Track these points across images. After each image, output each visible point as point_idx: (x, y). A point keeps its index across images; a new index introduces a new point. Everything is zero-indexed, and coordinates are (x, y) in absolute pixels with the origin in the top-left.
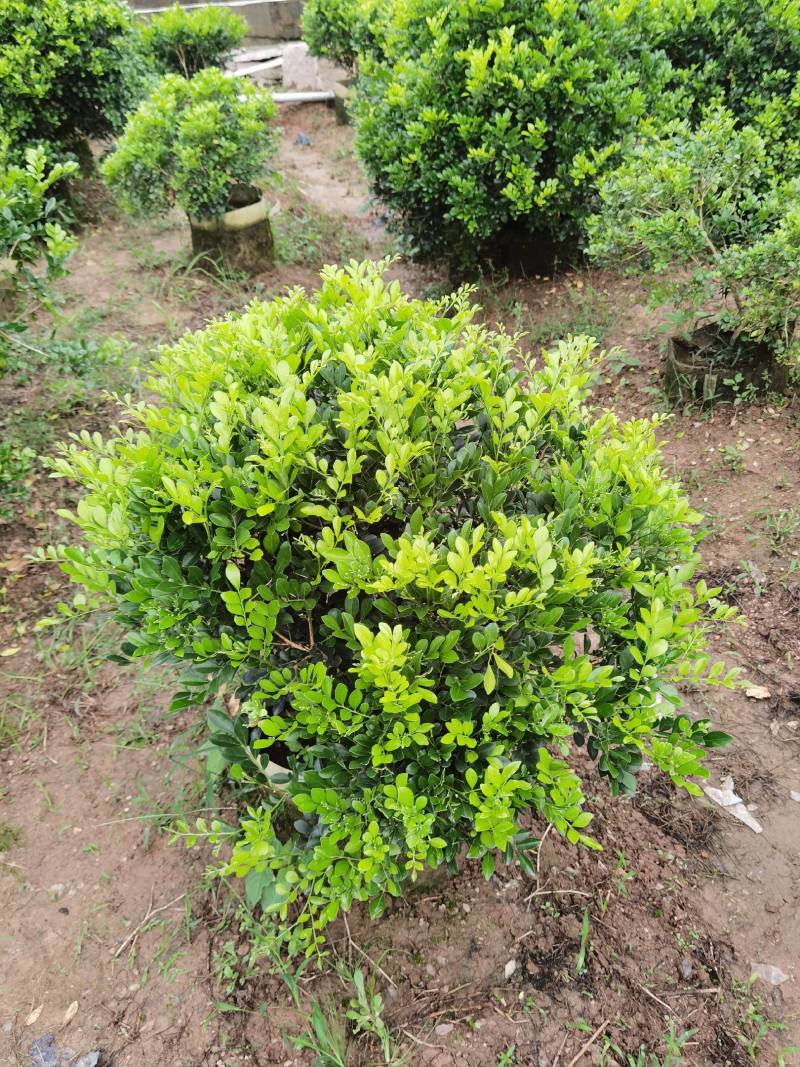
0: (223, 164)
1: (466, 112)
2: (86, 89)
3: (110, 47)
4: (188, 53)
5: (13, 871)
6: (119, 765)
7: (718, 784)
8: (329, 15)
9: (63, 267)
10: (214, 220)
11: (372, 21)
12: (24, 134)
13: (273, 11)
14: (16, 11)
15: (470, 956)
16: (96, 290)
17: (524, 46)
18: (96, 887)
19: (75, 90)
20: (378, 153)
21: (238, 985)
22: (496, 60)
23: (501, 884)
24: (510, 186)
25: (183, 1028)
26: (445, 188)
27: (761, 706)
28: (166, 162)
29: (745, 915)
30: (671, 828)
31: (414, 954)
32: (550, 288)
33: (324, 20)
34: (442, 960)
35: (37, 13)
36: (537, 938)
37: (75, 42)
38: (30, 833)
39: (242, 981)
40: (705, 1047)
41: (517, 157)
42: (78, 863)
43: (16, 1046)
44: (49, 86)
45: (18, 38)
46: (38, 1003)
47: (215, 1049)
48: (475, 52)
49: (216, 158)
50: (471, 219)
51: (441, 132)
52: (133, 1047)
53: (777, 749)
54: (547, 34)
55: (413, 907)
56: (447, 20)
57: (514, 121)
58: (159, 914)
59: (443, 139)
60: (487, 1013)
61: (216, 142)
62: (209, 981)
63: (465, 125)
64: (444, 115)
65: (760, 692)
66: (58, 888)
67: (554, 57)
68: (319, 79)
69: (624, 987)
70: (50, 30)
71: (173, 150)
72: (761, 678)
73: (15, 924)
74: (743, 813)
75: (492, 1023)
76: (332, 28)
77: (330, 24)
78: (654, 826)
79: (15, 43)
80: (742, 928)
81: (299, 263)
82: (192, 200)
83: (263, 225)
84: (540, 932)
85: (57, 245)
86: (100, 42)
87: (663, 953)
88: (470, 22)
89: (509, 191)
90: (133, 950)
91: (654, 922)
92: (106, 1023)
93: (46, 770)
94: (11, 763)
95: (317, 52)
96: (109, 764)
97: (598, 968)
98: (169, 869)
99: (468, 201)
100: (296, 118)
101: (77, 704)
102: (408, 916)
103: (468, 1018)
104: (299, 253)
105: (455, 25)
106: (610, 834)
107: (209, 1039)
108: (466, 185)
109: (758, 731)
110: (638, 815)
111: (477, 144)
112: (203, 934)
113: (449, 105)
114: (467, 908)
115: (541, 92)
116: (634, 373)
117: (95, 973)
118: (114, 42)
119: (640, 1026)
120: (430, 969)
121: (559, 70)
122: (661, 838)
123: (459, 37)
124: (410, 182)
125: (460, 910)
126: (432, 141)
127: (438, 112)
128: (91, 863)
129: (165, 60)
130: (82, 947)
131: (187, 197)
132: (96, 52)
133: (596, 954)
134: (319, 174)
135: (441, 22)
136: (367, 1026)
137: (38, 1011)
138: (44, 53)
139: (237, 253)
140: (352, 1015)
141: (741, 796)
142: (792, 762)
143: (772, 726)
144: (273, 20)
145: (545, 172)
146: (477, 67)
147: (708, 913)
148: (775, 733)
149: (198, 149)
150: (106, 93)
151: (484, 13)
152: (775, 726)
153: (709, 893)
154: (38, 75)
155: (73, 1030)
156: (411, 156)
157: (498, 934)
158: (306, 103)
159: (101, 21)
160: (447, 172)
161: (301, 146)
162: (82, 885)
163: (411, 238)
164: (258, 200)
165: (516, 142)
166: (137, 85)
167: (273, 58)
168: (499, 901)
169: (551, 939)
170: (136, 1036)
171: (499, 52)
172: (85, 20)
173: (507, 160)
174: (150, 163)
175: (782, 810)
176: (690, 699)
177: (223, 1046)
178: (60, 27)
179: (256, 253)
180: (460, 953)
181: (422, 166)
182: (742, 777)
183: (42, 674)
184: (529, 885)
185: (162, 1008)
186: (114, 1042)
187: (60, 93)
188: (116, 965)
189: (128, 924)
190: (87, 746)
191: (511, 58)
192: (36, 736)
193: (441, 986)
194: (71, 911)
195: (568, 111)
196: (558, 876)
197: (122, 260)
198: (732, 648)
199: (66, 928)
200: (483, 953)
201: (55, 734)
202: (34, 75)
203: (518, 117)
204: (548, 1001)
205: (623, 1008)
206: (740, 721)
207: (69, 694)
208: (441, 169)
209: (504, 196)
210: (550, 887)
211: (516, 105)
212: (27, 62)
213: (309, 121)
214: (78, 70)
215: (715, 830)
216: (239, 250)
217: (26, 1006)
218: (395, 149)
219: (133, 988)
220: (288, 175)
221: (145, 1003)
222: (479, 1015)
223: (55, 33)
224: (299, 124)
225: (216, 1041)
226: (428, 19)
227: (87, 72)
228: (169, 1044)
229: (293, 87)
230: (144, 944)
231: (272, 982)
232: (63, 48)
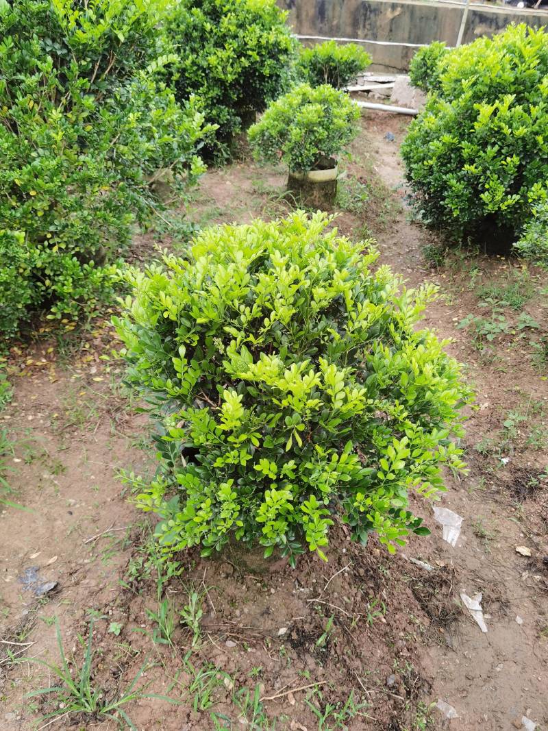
0: (317, 143)
1: (471, 142)
2: (258, 82)
3: (278, 60)
4: (330, 70)
5: (55, 485)
6: (127, 454)
7: (472, 595)
8: (429, 63)
9: (198, 180)
10: (303, 174)
11: (443, 73)
12: (215, 101)
13: (404, 52)
14: (229, 30)
15: (262, 615)
16: (224, 198)
17: (519, 109)
18: (90, 508)
19: (251, 81)
20: (412, 155)
21: (136, 579)
22: (498, 114)
23: (297, 587)
24: (487, 193)
25: (101, 589)
26: (445, 186)
27: (522, 560)
28: (283, 135)
29: (451, 673)
30: (427, 607)
31: (232, 602)
32: (504, 265)
33: (425, 65)
34: (246, 610)
35: (241, 33)
36: (306, 623)
37: (258, 54)
38: (70, 470)
39: (139, 578)
40: (380, 724)
41: (496, 176)
42: (86, 493)
43: (21, 565)
44: (237, 76)
45: (226, 46)
46: (39, 550)
47: (111, 604)
48: (486, 106)
49: (313, 138)
50: (457, 208)
51: (452, 150)
52: (74, 588)
53: (520, 589)
54: (535, 104)
55: (243, 578)
56: (474, 84)
57: (499, 153)
58: (114, 531)
59: (453, 155)
60: (258, 647)
61: (315, 128)
62: (123, 572)
63: (467, 149)
64: (456, 140)
65: (525, 551)
66: (72, 501)
67: (537, 118)
68: (413, 100)
69: (345, 670)
70: (246, 44)
71: (289, 128)
72: (530, 543)
73: (45, 510)
74: (479, 618)
75: (259, 653)
76: (428, 71)
77: (428, 68)
78: (417, 602)
79: (224, 48)
80: (444, 679)
81: (350, 211)
82: (293, 160)
83: (333, 183)
84: (309, 620)
85: (196, 168)
86: (273, 56)
87: (382, 667)
88: (490, 87)
89: (485, 197)
90: (94, 542)
91: (386, 649)
92: (66, 572)
93: (91, 443)
94: (76, 434)
95: (414, 83)
96: (122, 450)
97: (333, 652)
98: (128, 512)
99: (458, 197)
100: (391, 122)
101: (118, 415)
102: (238, 581)
103: (245, 643)
104: (352, 205)
105: (479, 87)
106: (384, 593)
107: (111, 599)
108: (458, 186)
109: (514, 574)
110: (409, 591)
111: (472, 162)
112: (131, 550)
113: (462, 136)
114: (273, 591)
115: (523, 139)
116: (533, 332)
117: (72, 547)
118: (281, 58)
119: (343, 693)
120: (238, 612)
121: (537, 128)
122: (418, 610)
123: (479, 94)
124: (425, 177)
125: (268, 591)
126: (445, 155)
127: (453, 138)
128: (93, 496)
129: (316, 72)
130: (71, 532)
131: (290, 157)
132: (269, 62)
133: (336, 646)
134: (392, 160)
135: (471, 83)
136: (190, 623)
137: (38, 554)
138: (239, 57)
139: (311, 196)
140: (183, 614)
141: (483, 607)
142: (526, 599)
143: (524, 574)
144: (402, 58)
145: (514, 189)
146: (484, 115)
147: (425, 662)
148: (524, 579)
149: (304, 131)
150: (268, 85)
151: (499, 83)
152: (525, 575)
153: (433, 652)
154: (231, 69)
155: (49, 569)
156: (429, 161)
157: (284, 611)
158: (400, 114)
159: (277, 44)
160: (449, 175)
161: (387, 140)
162: (83, 504)
163: (423, 211)
164: (334, 168)
165: (498, 167)
166: (287, 85)
167: (389, 82)
168: (293, 595)
169: (312, 626)
170: (77, 584)
171: (501, 108)
172: (267, 42)
173: (489, 177)
174: (274, 133)
175: (506, 625)
176: (479, 540)
177: (116, 605)
178: (252, 43)
179: (322, 199)
180: (258, 611)
181: (435, 169)
182: (489, 596)
183: (108, 395)
184: (315, 595)
185: (96, 575)
186: (65, 582)
187: (242, 82)
188: (83, 547)
189: (97, 530)
190: (115, 439)
191: (508, 114)
192: (93, 425)
193: (239, 622)
194: (74, 515)
195: (537, 154)
196: (336, 599)
197: (247, 185)
198: (520, 519)
199: (67, 522)
200: (271, 617)
201: (102, 427)
202: (229, 69)
203: (503, 151)
204: (295, 656)
205: (338, 680)
206: (504, 564)
207: (117, 410)
208: (446, 173)
209: (481, 199)
210: (327, 600)
211: (503, 144)
212: (228, 61)
213: (399, 126)
214: (255, 70)
215: (455, 619)
216: (313, 194)
217: (33, 550)
218: (422, 154)
219: (86, 561)
220: (371, 156)
221: (89, 570)
222: (254, 646)
223: (248, 47)
224: (392, 126)
225: (114, 601)
226: (463, 81)
227: (259, 72)
228: (91, 594)
229: (396, 102)
230: (101, 543)
231: (154, 585)
232: (251, 56)
